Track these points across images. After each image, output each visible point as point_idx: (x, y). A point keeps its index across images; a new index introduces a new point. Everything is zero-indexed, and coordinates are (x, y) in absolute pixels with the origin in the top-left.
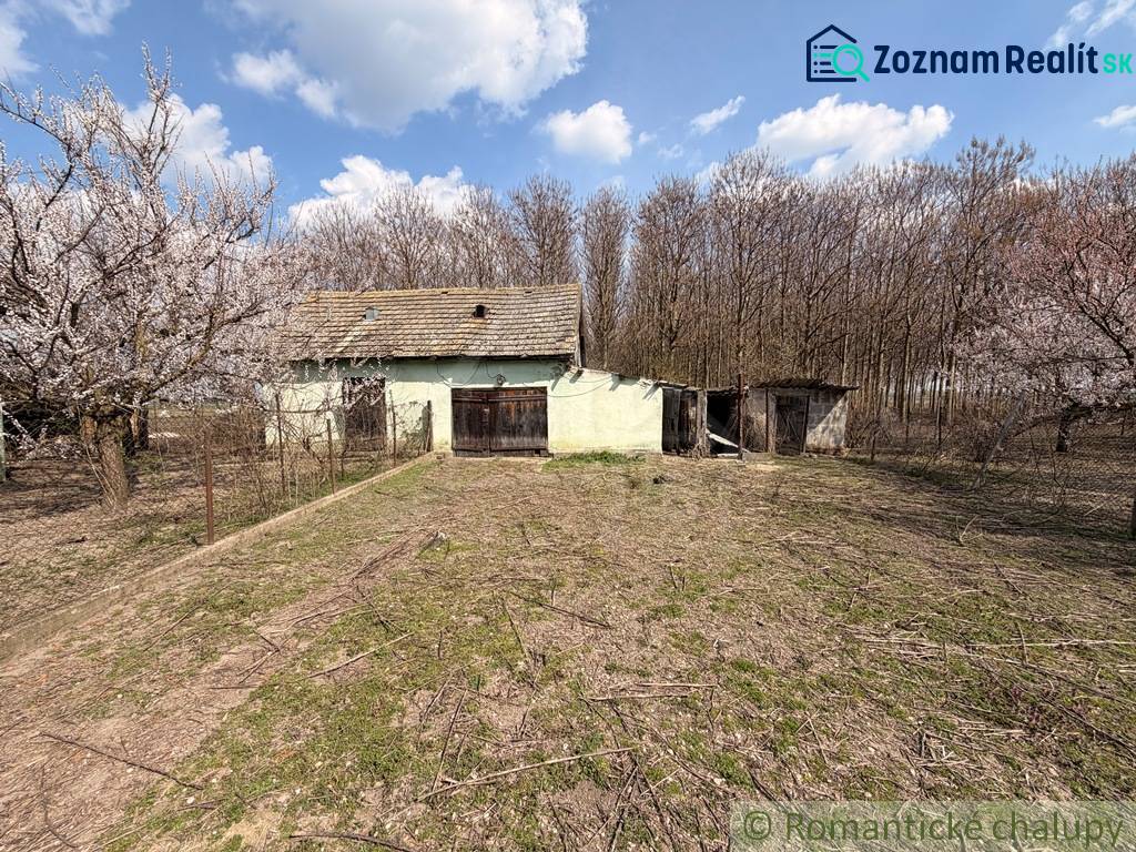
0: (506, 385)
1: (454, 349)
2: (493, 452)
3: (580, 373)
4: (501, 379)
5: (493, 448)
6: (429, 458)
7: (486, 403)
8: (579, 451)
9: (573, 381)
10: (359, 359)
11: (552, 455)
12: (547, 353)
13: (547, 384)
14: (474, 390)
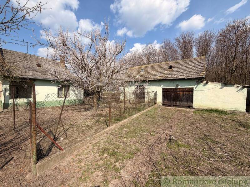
0: (179, 87)
1: (164, 77)
2: (174, 106)
3: (207, 83)
4: (177, 85)
5: (174, 104)
6: (156, 106)
7: (172, 92)
8: (205, 108)
9: (204, 85)
10: (140, 81)
11: (195, 109)
12: (194, 77)
13: (194, 87)
14: (169, 88)
